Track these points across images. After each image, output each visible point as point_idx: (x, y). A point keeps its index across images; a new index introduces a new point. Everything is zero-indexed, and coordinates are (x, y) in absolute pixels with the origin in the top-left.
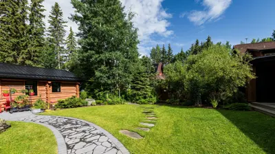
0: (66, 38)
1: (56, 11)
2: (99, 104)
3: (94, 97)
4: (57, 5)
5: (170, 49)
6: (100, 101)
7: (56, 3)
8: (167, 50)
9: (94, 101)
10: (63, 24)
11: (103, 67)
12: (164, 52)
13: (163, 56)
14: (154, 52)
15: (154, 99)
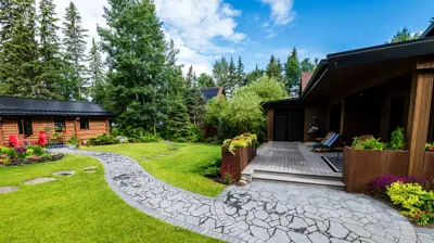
0: (87, 52)
1: (72, 13)
2: (131, 141)
3: (127, 134)
4: (72, 6)
5: (240, 65)
6: (133, 138)
7: (72, 4)
8: (236, 65)
9: (126, 139)
10: (83, 33)
11: (134, 103)
12: (232, 68)
13: (230, 74)
14: (218, 68)
15: (195, 137)
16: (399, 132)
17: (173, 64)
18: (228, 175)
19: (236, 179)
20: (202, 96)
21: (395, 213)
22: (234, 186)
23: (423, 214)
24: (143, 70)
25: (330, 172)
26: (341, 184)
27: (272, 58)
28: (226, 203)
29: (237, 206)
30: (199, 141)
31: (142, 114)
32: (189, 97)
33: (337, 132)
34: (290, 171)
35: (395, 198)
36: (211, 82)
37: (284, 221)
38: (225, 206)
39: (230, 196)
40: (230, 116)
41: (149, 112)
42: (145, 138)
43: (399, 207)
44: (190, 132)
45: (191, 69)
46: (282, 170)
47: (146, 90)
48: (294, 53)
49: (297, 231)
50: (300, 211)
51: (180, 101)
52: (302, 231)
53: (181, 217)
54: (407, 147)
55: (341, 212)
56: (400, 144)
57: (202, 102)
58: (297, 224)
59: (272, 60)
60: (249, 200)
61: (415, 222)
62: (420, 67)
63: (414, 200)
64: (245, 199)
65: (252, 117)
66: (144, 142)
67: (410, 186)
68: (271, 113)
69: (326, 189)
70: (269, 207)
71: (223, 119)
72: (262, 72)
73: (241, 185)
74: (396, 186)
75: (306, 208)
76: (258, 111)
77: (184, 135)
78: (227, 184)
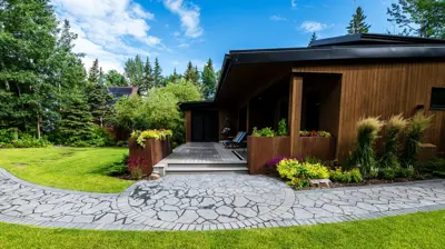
5: (157, 67)
8: (153, 66)
12: (147, 69)
13: (144, 75)
14: (131, 67)
15: (101, 140)
16: (283, 121)
17: (67, 50)
18: (137, 170)
19: (147, 174)
20: (110, 94)
21: (282, 184)
22: (144, 181)
23: (299, 181)
24: (17, 49)
25: (237, 161)
26: (245, 169)
27: (190, 64)
28: (132, 196)
29: (146, 198)
30: (107, 145)
31: (17, 108)
32: (92, 94)
33: (244, 131)
34: (204, 162)
35: (282, 172)
36: (122, 81)
37: (194, 202)
38: (131, 199)
39: (137, 190)
40: (145, 116)
41: (27, 107)
42: (21, 142)
43: (285, 179)
44: (94, 135)
45: (96, 63)
46: (196, 161)
47: (22, 77)
48: (210, 64)
49: (206, 208)
50: (210, 192)
51: (78, 95)
52: (210, 207)
53: (67, 219)
54: (289, 134)
55: (244, 189)
56: (284, 132)
57: (110, 101)
58: (206, 202)
59: (190, 67)
60: (160, 191)
61: (295, 187)
62: (294, 71)
63: (294, 171)
64: (155, 190)
65: (169, 116)
66: (19, 147)
67: (291, 161)
68: (189, 114)
69: (234, 174)
70: (181, 193)
71: (136, 119)
72: (180, 77)
73: (152, 178)
74: (283, 162)
75: (216, 190)
76: (174, 110)
77: (85, 139)
78: (136, 179)
